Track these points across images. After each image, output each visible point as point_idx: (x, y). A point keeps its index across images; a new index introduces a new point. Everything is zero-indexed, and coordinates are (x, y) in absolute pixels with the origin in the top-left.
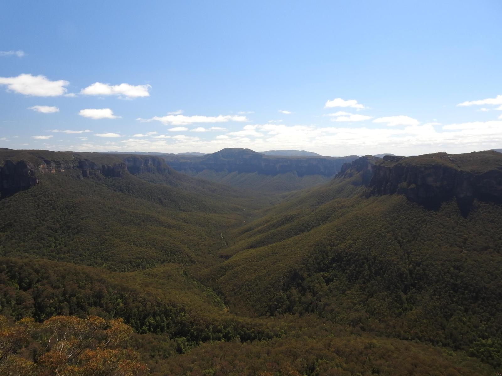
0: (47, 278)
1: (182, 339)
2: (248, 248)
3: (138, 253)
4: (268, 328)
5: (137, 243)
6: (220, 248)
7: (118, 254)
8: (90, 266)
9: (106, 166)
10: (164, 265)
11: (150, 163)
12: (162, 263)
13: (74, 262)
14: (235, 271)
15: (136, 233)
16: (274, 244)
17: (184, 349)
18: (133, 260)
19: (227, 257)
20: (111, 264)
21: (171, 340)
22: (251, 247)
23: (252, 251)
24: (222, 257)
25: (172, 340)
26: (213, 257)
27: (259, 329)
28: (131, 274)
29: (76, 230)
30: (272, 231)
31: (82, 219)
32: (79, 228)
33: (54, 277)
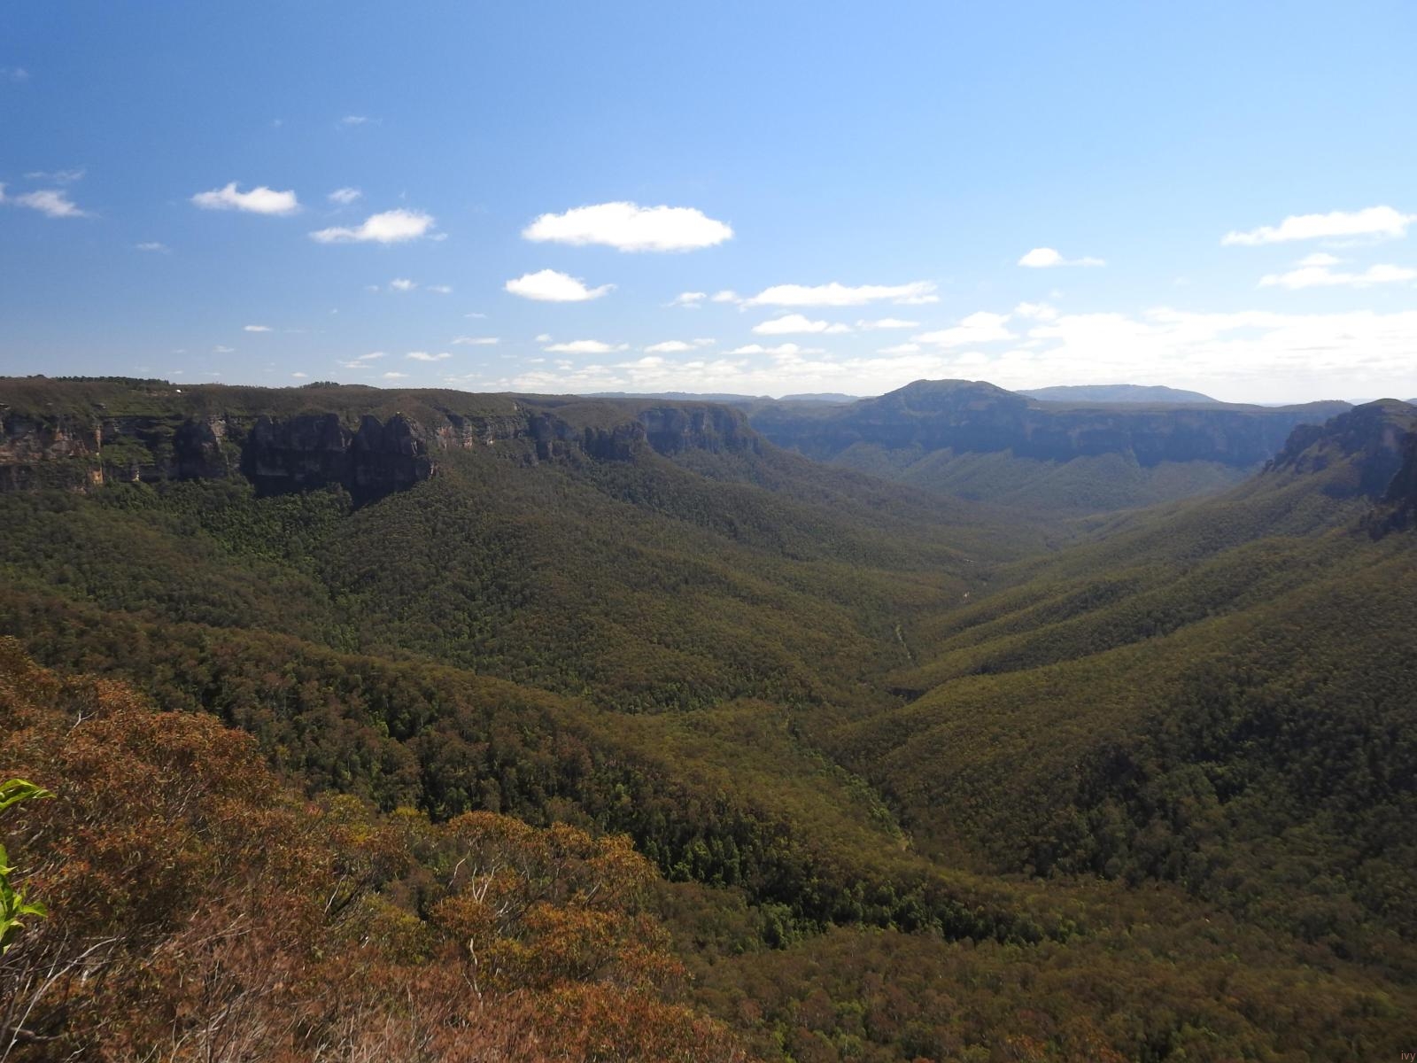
0: (451, 713)
1: (780, 908)
2: (975, 672)
3: (671, 665)
4: (1026, 910)
5: (669, 639)
6: (894, 667)
7: (621, 666)
8: (551, 690)
9: (594, 430)
10: (737, 704)
11: (706, 424)
12: (733, 697)
13: (514, 679)
14: (933, 735)
15: (665, 611)
16: (1055, 667)
17: (783, 935)
18: (656, 683)
19: (912, 695)
20: (603, 691)
21: (751, 907)
22: (985, 670)
23: (986, 680)
24: (897, 692)
25: (754, 909)
26: (872, 691)
27: (998, 909)
28: (652, 720)
29: (519, 596)
30: (1050, 627)
31: (535, 568)
32: (527, 592)
33: (466, 713)
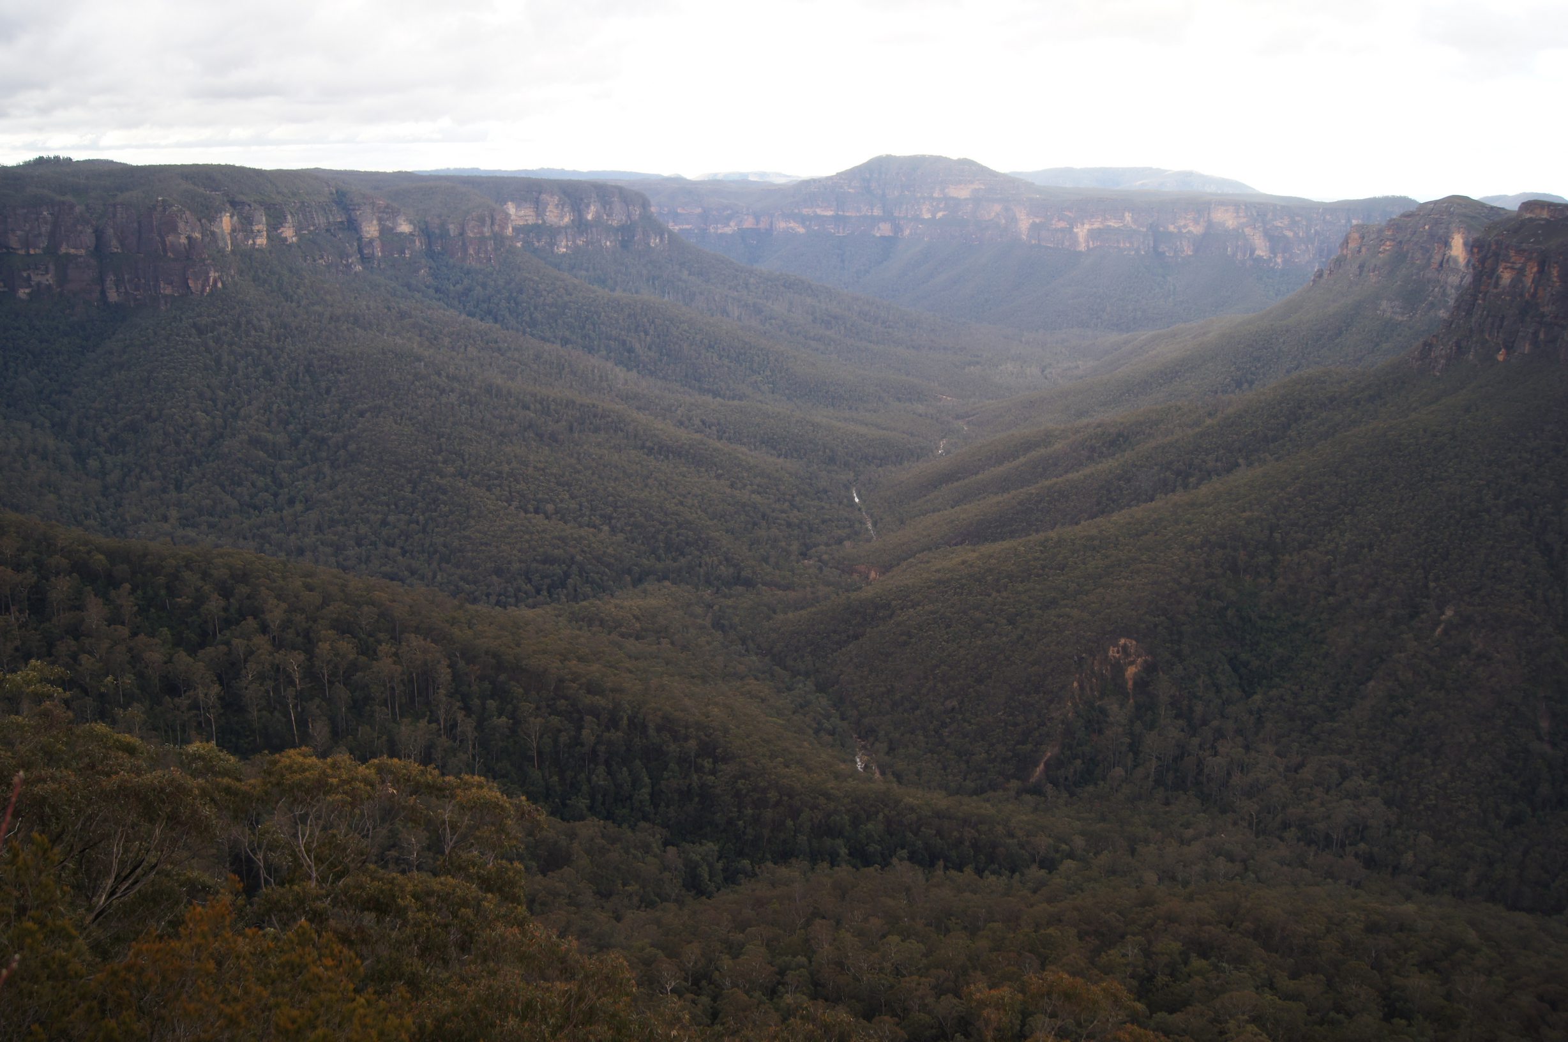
0: (256, 613)
1: (704, 847)
2: (952, 542)
3: (555, 541)
4: (1011, 835)
5: (550, 507)
6: (849, 538)
7: (486, 544)
8: (392, 579)
10: (645, 591)
11: (594, 212)
12: (638, 581)
13: (339, 565)
14: (898, 624)
15: (543, 470)
17: (710, 880)
18: (534, 565)
20: (462, 578)
21: (668, 848)
22: (965, 538)
23: (969, 554)
25: (671, 850)
26: (820, 569)
27: (976, 835)
28: (529, 613)
29: (342, 452)
30: (1047, 483)
31: (362, 414)
32: (352, 447)
33: (276, 614)
